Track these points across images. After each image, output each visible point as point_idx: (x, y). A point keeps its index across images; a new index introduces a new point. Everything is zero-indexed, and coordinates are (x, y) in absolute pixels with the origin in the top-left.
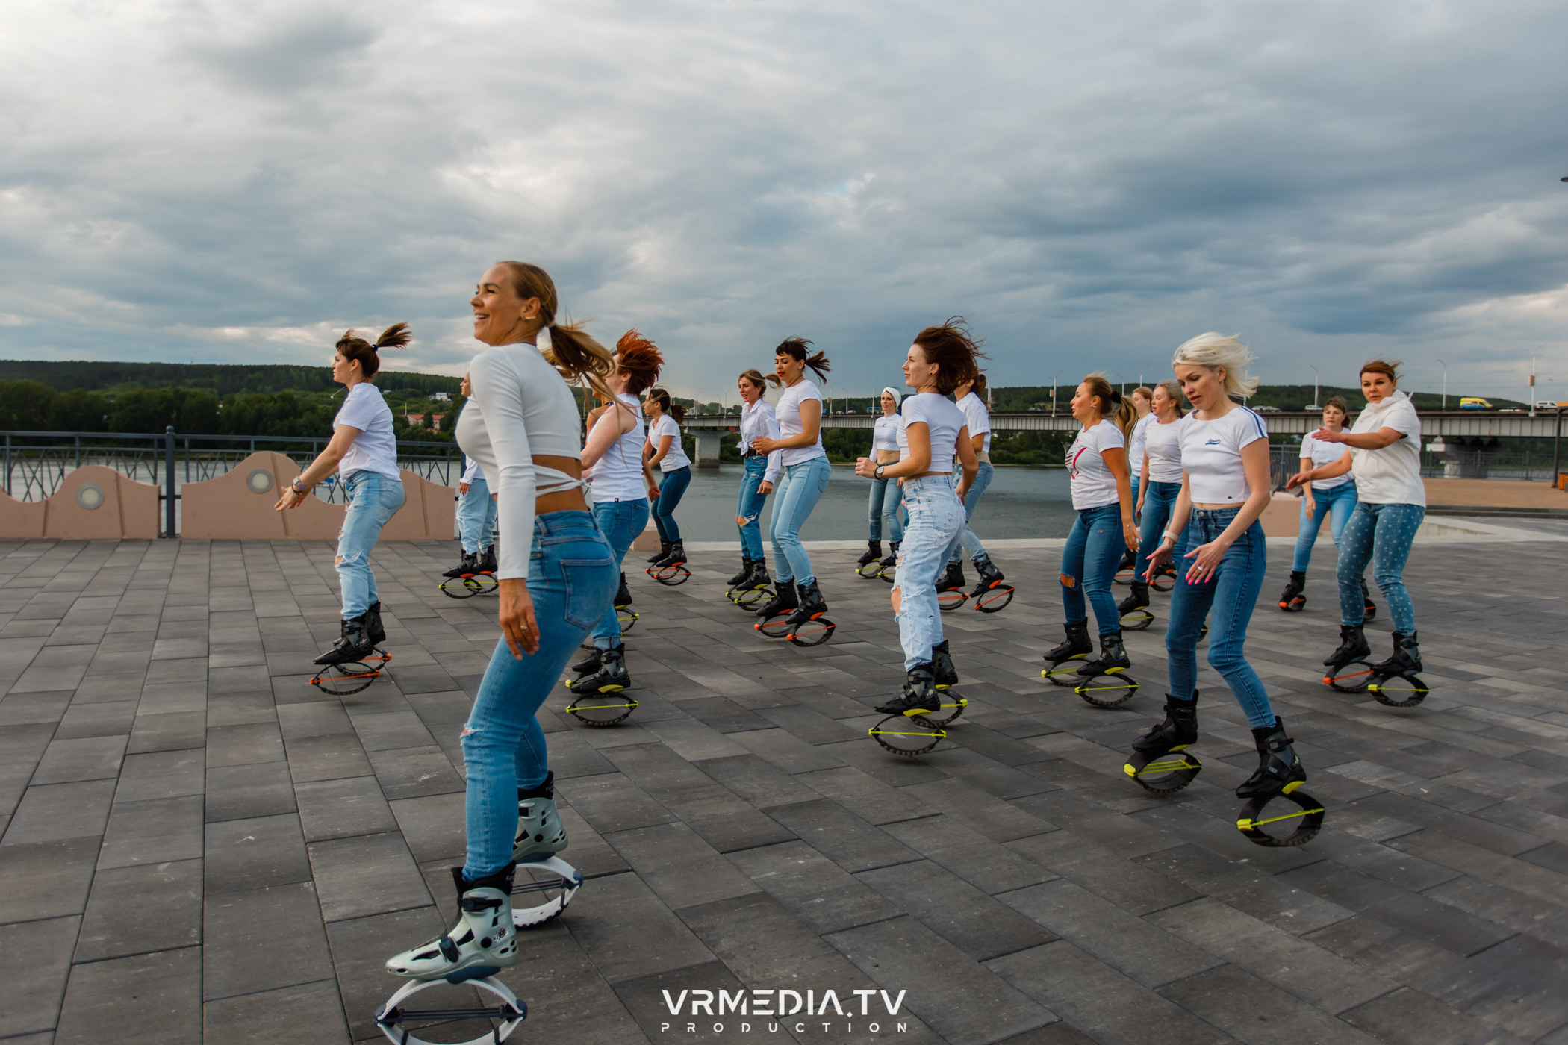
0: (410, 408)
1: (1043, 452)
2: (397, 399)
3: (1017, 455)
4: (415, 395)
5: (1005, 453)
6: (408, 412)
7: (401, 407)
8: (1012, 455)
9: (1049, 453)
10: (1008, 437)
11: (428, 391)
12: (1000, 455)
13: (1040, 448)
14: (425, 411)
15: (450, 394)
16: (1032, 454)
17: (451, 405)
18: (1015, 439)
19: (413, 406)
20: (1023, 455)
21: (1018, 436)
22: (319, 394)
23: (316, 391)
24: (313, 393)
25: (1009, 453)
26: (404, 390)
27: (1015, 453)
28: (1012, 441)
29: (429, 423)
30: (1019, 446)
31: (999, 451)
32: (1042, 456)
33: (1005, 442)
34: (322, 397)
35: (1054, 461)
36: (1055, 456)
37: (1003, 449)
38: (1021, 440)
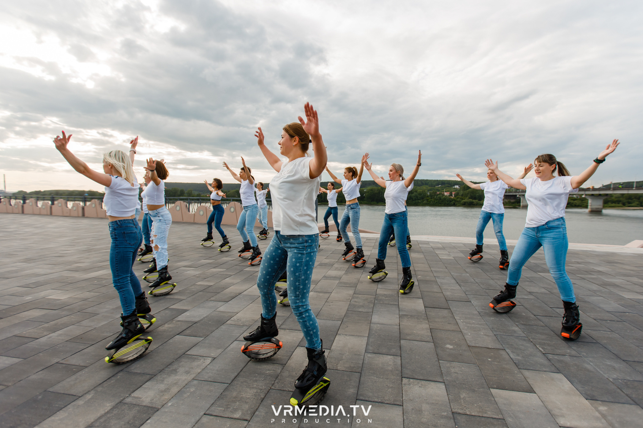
0: (446, 190)
2: (443, 188)
4: (448, 187)
6: (446, 192)
7: (443, 190)
11: (452, 185)
14: (451, 191)
15: (459, 186)
17: (459, 189)
19: (448, 190)
22: (420, 187)
23: (419, 186)
26: (445, 185)
29: (451, 195)
34: (421, 188)
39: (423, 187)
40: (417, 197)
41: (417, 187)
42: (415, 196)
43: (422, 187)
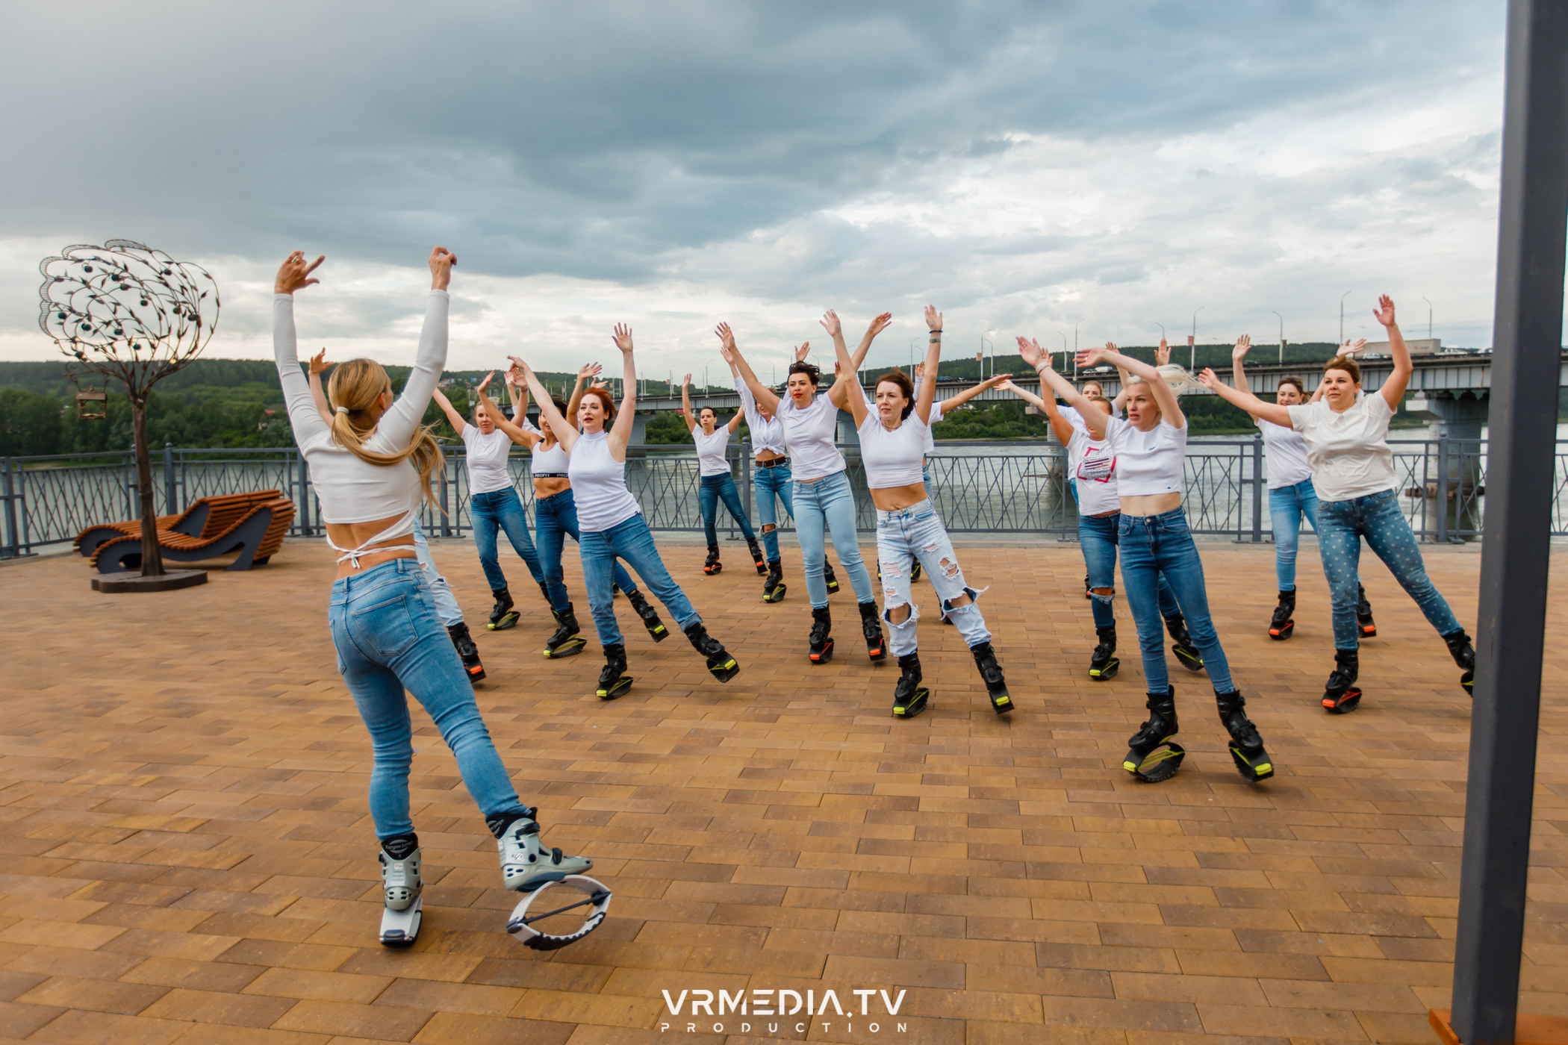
1: (1020, 424)
3: (991, 428)
5: (978, 427)
8: (986, 428)
9: (1026, 425)
10: (983, 409)
12: (973, 429)
13: (1017, 419)
16: (1008, 426)
18: (991, 411)
20: (998, 428)
21: (994, 407)
22: (233, 389)
23: (230, 386)
24: (226, 389)
25: (982, 426)
27: (990, 426)
28: (987, 413)
30: (994, 418)
31: (973, 424)
32: (1019, 428)
33: (980, 414)
34: (237, 392)
35: (1031, 433)
36: (1033, 428)
37: (977, 422)
38: (997, 413)
39: (246, 389)
40: (181, 432)
41: (221, 389)
42: (173, 427)
43: (240, 389)
